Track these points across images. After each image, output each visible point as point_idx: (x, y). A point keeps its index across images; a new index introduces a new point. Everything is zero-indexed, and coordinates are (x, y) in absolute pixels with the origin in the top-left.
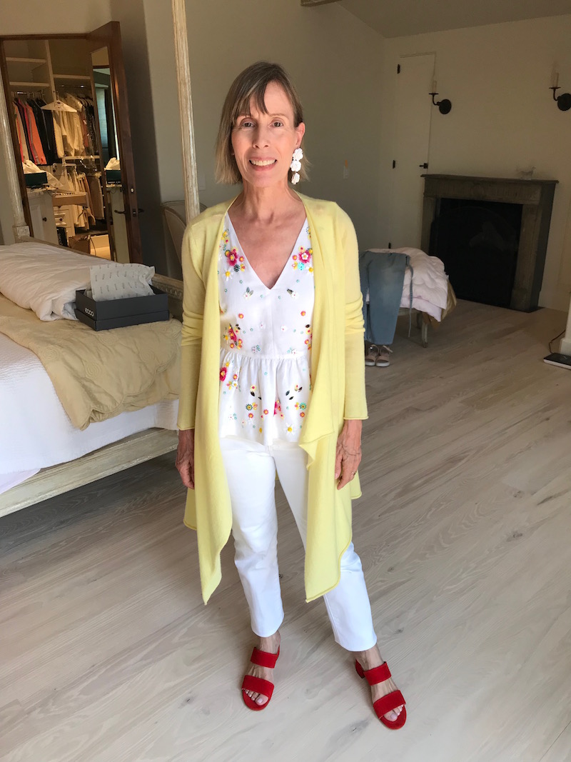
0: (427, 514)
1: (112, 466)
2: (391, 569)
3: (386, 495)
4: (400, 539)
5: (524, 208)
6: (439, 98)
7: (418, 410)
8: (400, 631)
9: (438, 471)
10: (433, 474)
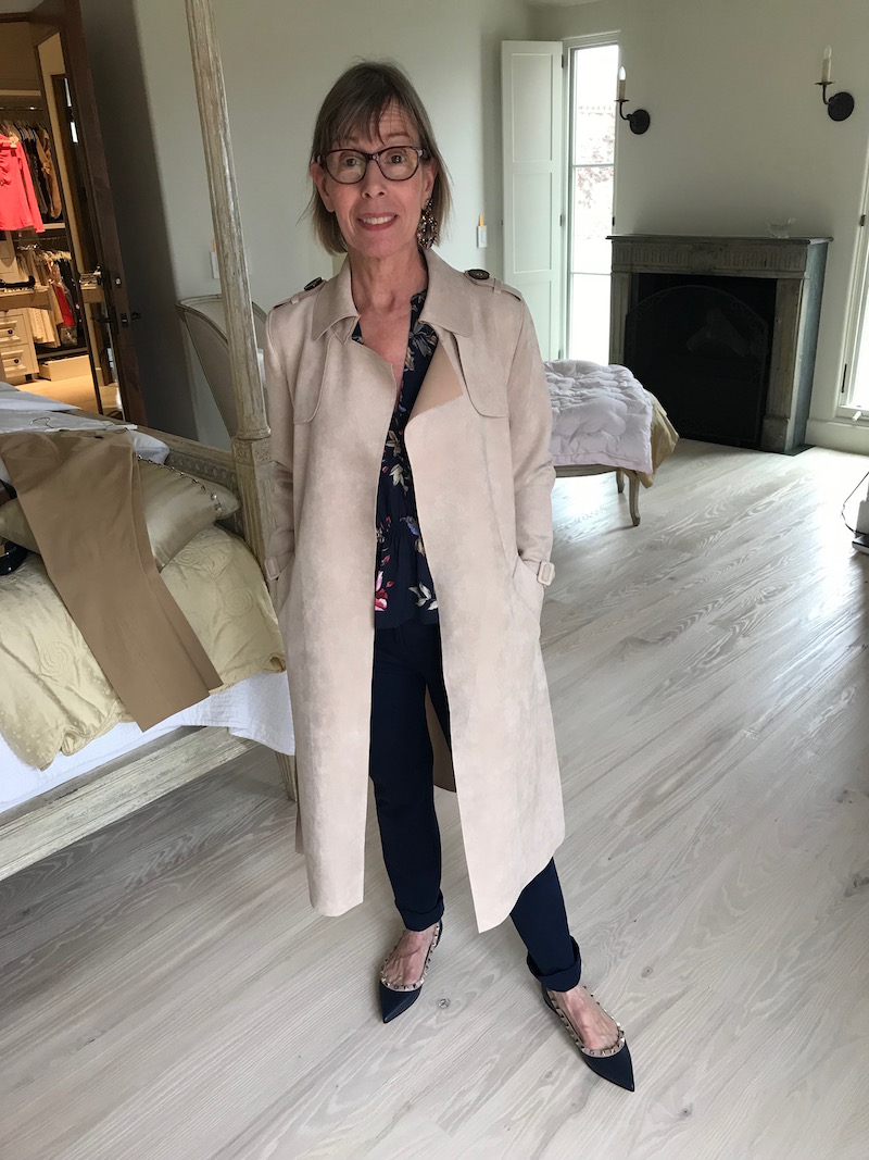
0: (693, 849)
1: (114, 806)
2: (647, 972)
3: (614, 816)
4: (653, 905)
5: (779, 285)
6: (629, 109)
7: (643, 642)
8: (686, 1113)
9: (699, 760)
10: (690, 767)
